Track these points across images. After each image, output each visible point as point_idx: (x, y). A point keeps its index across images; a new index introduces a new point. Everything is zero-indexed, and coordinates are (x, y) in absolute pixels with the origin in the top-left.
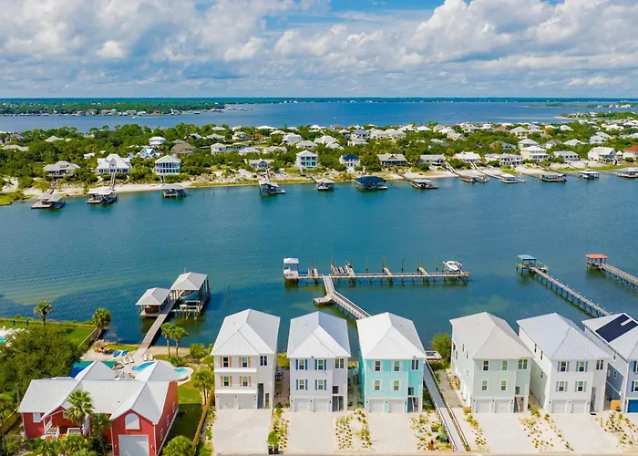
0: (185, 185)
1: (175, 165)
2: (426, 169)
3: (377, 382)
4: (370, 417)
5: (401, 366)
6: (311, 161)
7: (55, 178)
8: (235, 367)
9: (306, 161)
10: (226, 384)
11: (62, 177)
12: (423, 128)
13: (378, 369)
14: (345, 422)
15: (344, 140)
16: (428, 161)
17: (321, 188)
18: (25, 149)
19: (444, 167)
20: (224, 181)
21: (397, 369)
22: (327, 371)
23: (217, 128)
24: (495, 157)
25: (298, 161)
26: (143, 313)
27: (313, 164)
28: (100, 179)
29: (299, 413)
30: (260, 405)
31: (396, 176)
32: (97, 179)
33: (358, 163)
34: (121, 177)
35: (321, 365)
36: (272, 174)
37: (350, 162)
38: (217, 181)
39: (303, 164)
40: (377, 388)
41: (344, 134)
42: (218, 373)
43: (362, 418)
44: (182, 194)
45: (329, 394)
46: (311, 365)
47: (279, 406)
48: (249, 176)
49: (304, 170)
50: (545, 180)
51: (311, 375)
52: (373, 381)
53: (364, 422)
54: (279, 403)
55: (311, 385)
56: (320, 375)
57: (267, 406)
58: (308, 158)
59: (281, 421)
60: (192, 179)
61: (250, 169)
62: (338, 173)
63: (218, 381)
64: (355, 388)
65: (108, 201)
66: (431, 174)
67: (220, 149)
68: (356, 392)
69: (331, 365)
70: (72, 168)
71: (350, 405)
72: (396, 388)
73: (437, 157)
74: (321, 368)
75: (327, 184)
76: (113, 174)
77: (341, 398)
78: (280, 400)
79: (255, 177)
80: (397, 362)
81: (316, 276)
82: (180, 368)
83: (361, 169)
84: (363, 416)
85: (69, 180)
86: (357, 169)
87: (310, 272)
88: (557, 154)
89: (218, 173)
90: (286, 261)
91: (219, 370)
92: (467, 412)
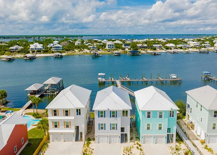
0: (63, 54)
1: (60, 47)
2: (155, 49)
3: (148, 125)
4: (144, 146)
5: (163, 115)
6: (112, 46)
7: (14, 52)
8: (61, 116)
9: (110, 46)
10: (56, 126)
11: (16, 51)
12: (152, 40)
13: (149, 117)
14: (128, 150)
15: (124, 42)
16: (156, 47)
17: (116, 54)
18: (7, 45)
19: (162, 49)
20: (79, 53)
21: (161, 117)
22: (118, 118)
23: (79, 40)
24: (180, 46)
25: (107, 46)
26: (29, 95)
27: (113, 47)
28: (31, 52)
29: (100, 144)
30: (77, 139)
31: (144, 52)
32: (30, 52)
33: (129, 47)
34: (39, 51)
35: (113, 114)
36: (97, 51)
37: (126, 47)
38: (76, 53)
39: (109, 47)
40: (148, 128)
41: (124, 41)
42: (51, 120)
43: (140, 147)
44: (62, 57)
45: (118, 133)
46: (108, 114)
47: (89, 140)
48: (88, 51)
49: (109, 49)
50: (200, 52)
51: (108, 121)
52: (146, 124)
53: (141, 150)
54: (89, 138)
55: (108, 127)
56: (113, 121)
57: (81, 140)
58: (111, 45)
59: (88, 149)
60: (66, 52)
61: (89, 49)
62: (122, 51)
63: (51, 125)
64: (134, 129)
65: (32, 59)
66: (157, 51)
67: (78, 44)
68: (134, 132)
69: (120, 114)
70: (20, 48)
71: (131, 139)
72: (160, 128)
73: (159, 45)
74: (113, 116)
75: (118, 53)
76: (36, 50)
77: (126, 135)
78: (90, 136)
79: (91, 52)
80: (161, 113)
81: (113, 80)
82: (37, 119)
83: (131, 49)
84: (140, 146)
85: (19, 52)
86: (129, 49)
87: (110, 78)
88: (203, 45)
89: (76, 51)
90: (99, 74)
91: (51, 118)
92: (203, 142)
